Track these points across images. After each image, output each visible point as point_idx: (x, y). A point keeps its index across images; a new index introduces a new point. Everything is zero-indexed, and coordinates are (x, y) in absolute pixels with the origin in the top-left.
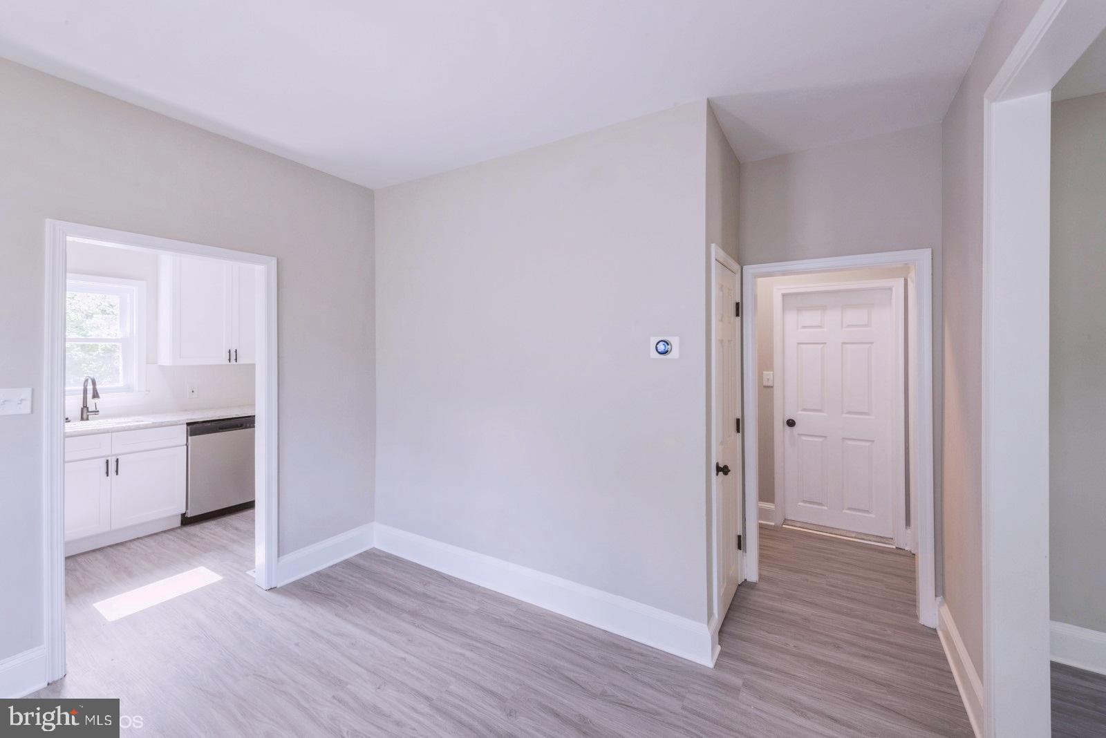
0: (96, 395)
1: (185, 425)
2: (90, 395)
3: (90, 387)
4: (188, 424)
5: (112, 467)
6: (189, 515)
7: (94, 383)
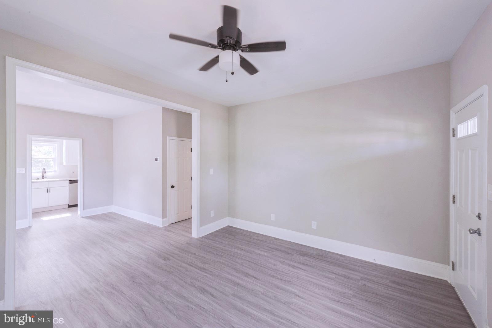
0: (45, 173)
1: (68, 181)
2: (44, 173)
3: (44, 171)
4: (69, 181)
5: (49, 190)
6: (69, 205)
7: (45, 170)
